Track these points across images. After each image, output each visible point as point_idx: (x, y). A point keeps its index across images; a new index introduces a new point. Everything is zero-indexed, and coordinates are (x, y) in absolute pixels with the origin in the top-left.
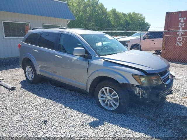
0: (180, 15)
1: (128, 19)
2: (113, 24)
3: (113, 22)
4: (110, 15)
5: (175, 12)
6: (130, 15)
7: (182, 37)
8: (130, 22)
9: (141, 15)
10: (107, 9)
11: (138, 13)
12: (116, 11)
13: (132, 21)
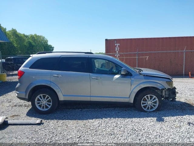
0: (115, 42)
1: (30, 40)
2: (16, 45)
3: (15, 43)
4: (10, 36)
5: (112, 40)
6: (32, 37)
7: (119, 58)
8: (34, 44)
9: (44, 38)
10: (6, 29)
11: (40, 35)
12: (16, 32)
13: (35, 43)
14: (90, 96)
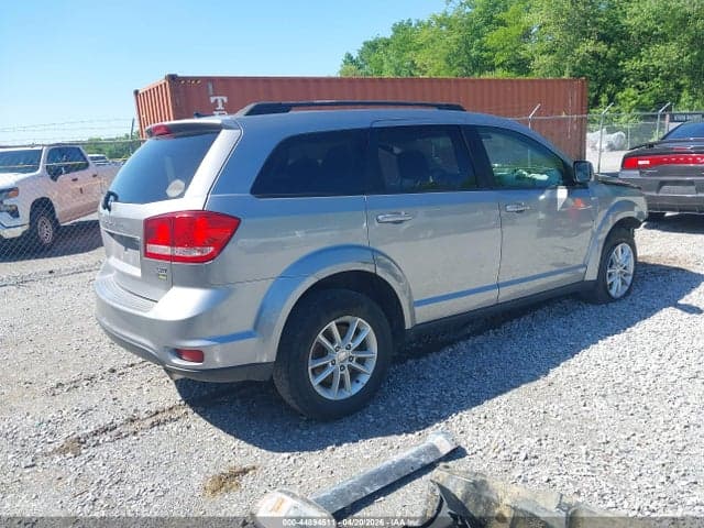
0: (207, 90)
5: (196, 79)
14: (498, 286)
